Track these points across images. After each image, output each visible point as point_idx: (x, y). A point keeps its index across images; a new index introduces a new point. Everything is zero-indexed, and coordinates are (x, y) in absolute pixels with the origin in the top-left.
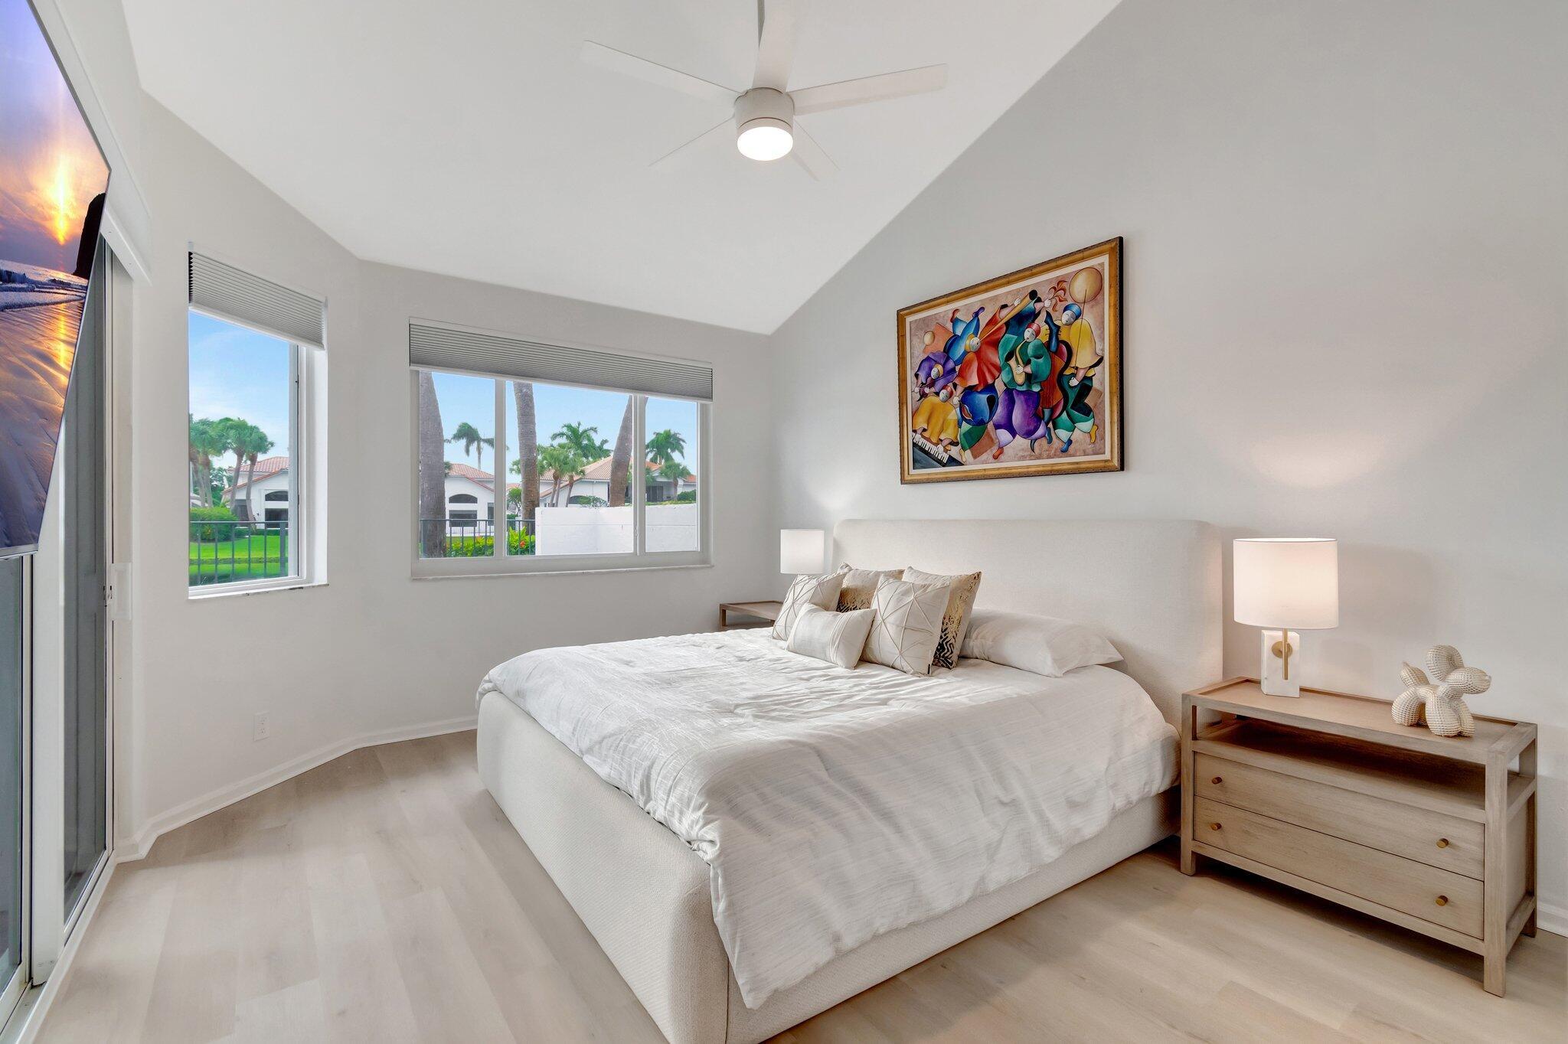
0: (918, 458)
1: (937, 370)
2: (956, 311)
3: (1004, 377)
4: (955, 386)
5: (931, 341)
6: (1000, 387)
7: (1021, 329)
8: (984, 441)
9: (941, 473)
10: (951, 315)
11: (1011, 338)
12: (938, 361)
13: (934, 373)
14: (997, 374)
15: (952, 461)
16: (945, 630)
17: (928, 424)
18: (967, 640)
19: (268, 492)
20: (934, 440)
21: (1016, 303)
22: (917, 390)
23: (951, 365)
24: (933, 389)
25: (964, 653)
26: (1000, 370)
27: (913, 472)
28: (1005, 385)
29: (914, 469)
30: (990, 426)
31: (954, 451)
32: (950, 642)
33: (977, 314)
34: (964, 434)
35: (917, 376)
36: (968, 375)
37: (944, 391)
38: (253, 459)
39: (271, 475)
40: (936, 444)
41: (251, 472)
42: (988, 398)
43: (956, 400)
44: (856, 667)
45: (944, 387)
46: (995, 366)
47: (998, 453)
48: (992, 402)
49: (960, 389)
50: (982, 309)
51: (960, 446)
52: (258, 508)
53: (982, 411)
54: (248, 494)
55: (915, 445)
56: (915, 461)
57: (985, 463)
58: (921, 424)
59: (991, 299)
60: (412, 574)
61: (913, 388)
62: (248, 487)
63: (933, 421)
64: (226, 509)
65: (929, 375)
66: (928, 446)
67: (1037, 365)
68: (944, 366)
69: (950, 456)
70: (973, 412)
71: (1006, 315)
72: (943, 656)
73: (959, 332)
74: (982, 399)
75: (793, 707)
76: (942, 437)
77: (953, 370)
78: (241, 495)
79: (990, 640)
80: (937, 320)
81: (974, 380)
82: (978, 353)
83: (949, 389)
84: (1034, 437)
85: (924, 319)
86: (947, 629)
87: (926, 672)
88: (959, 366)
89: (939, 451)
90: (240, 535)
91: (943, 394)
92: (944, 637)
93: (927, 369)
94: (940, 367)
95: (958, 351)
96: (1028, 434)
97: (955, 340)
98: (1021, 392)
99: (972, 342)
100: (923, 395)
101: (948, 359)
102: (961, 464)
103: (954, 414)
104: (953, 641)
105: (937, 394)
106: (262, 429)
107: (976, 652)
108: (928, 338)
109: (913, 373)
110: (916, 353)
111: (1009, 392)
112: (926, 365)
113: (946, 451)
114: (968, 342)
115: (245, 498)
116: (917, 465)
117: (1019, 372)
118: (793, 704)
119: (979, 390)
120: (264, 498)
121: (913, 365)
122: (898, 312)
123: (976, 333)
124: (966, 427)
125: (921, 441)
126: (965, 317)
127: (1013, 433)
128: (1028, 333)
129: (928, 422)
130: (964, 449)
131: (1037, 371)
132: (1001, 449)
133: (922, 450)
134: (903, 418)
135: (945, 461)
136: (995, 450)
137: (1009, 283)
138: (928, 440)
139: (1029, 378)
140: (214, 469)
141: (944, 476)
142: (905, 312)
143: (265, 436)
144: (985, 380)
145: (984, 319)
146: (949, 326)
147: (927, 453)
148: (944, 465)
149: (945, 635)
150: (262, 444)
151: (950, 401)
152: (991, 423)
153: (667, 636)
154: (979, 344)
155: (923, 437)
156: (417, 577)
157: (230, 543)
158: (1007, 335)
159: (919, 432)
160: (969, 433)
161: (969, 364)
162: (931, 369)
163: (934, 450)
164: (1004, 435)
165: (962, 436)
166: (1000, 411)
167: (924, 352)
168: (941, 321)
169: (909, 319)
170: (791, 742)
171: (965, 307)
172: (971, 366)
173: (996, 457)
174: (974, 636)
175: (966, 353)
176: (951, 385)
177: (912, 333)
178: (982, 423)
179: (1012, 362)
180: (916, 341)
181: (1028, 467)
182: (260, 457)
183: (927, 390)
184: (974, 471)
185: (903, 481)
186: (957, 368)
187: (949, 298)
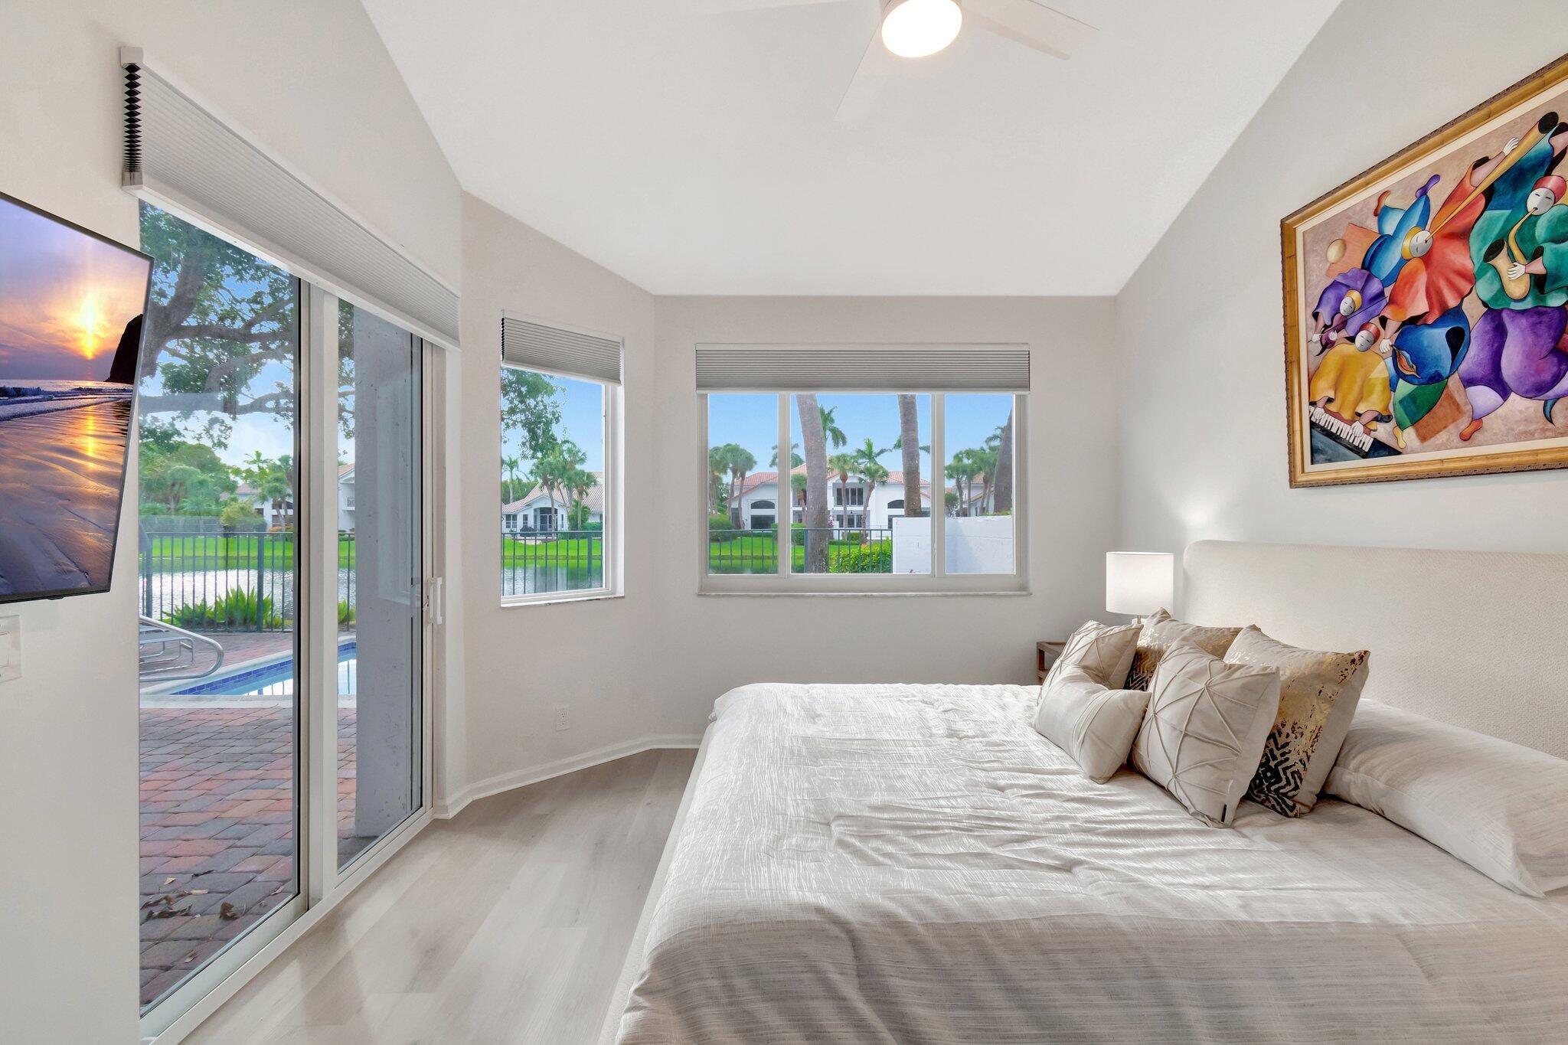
0: (1320, 445)
1: (1351, 300)
2: (1385, 193)
3: (1484, 289)
4: (1383, 321)
5: (1340, 255)
6: (1473, 310)
7: (1520, 194)
8: (1442, 409)
9: (1357, 469)
10: (1374, 205)
11: (1498, 216)
12: (1351, 284)
13: (1345, 307)
14: (1465, 286)
15: (1379, 448)
16: (1283, 746)
17: (1335, 393)
18: (1338, 769)
19: (754, 502)
20: (1347, 415)
21: (1507, 150)
22: (1316, 337)
23: (1375, 287)
24: (1344, 333)
25: (1332, 791)
26: (1472, 279)
27: (1309, 467)
28: (1485, 304)
29: (1312, 463)
30: (1454, 382)
31: (1383, 432)
32: (1293, 769)
33: (1424, 191)
34: (1401, 402)
35: (1316, 315)
36: (1408, 301)
37: (1363, 333)
38: (743, 476)
39: (755, 488)
40: (1350, 422)
41: (742, 485)
42: (1448, 335)
43: (1385, 344)
44: (1109, 779)
45: (1362, 327)
46: (1462, 274)
47: (1470, 430)
48: (1457, 340)
49: (1393, 325)
50: (1435, 178)
51: (1393, 423)
52: (747, 514)
53: (1438, 359)
54: (740, 504)
55: (1313, 425)
56: (1314, 451)
57: (1446, 449)
58: (1324, 390)
59: (1451, 157)
60: (701, 590)
61: (1308, 335)
62: (740, 498)
63: (1345, 385)
64: (727, 517)
65: (1337, 311)
66: (1336, 425)
67: (1560, 256)
68: (1362, 291)
69: (1375, 439)
70: (1419, 362)
71: (1486, 176)
72: (1277, 791)
73: (1389, 229)
74: (1436, 338)
75: (915, 837)
76: (1360, 409)
77: (1381, 294)
78: (735, 505)
79: (1383, 778)
80: (1349, 218)
81: (1419, 305)
82: (1427, 258)
83: (1372, 328)
84: (1551, 393)
85: (1326, 223)
86: (1287, 744)
87: (1218, 817)
88: (1391, 287)
89: (1356, 433)
90: (734, 537)
91: (1362, 338)
92: (1280, 759)
93: (1332, 302)
94: (1355, 295)
95: (1388, 262)
96: (1538, 390)
97: (1383, 242)
98: (1523, 312)
99: (1418, 240)
100: (1327, 345)
101: (1369, 278)
102: (1395, 452)
103: (1383, 369)
104: (1299, 767)
105: (1352, 339)
106: (748, 450)
107: (1355, 795)
108: (1333, 253)
109: (1310, 312)
110: (1314, 278)
111: (1495, 317)
112: (1331, 296)
113: (1368, 431)
114: (1407, 243)
115: (737, 507)
116: (1318, 457)
117: (1516, 276)
118: (918, 832)
119: (1430, 322)
120: (750, 506)
121: (1309, 300)
122: (1282, 222)
123: (1422, 224)
124: (1404, 388)
125: (1321, 416)
126: (1401, 200)
127: (1504, 391)
128: (1535, 200)
129: (1336, 387)
130: (1401, 426)
131: (1558, 268)
132: (1477, 421)
133: (1329, 434)
134: (1292, 386)
135: (1366, 448)
136: (1464, 424)
137: (1489, 117)
138: (1337, 415)
139: (1539, 283)
140: (723, 484)
141: (1365, 473)
142: (1295, 218)
143: (751, 455)
144: (1443, 303)
145: (1438, 196)
146: (1372, 223)
147: (1334, 437)
148: (1365, 456)
149: (1282, 755)
150: (749, 462)
151: (1374, 348)
152: (1456, 376)
153: (908, 683)
154: (1430, 242)
155: (1327, 411)
156: (703, 592)
157: (729, 542)
158: (1487, 213)
159: (1321, 404)
160: (1412, 397)
161: (1411, 280)
162: (1340, 299)
163: (1345, 430)
164: (1483, 396)
165: (1398, 406)
166: (1474, 354)
167: (1327, 275)
168: (1355, 220)
169: (1301, 229)
170: (819, 910)
171: (1399, 184)
172: (1413, 282)
173: (1466, 438)
174: (1353, 764)
175: (1404, 261)
176: (1376, 321)
177: (1308, 247)
178: (1437, 378)
179: (1501, 261)
180: (1313, 260)
181: (1536, 452)
182: (748, 474)
183: (1333, 336)
184: (1419, 463)
185: (1293, 483)
186: (1388, 291)
187: (1369, 176)
